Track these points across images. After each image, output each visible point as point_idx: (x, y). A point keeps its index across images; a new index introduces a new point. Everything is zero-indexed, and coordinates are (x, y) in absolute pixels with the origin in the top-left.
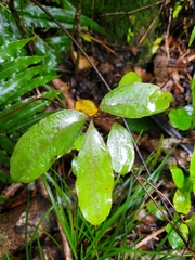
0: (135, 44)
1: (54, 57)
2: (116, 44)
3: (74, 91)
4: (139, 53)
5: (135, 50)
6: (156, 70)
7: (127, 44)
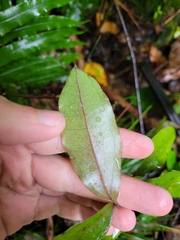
0: (160, 23)
1: (79, 12)
2: (141, 18)
3: (87, 52)
4: (161, 33)
5: (158, 29)
6: (172, 55)
7: (152, 21)
